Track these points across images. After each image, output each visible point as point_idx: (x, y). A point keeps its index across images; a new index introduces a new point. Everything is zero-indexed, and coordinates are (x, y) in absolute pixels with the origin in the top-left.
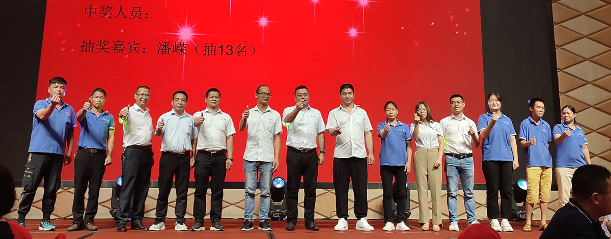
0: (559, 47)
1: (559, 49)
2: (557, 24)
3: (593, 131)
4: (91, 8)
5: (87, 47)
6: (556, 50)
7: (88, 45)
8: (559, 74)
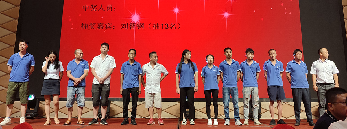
2: (345, 6)
4: (86, 6)
5: (84, 27)
6: (345, 21)
7: (85, 26)
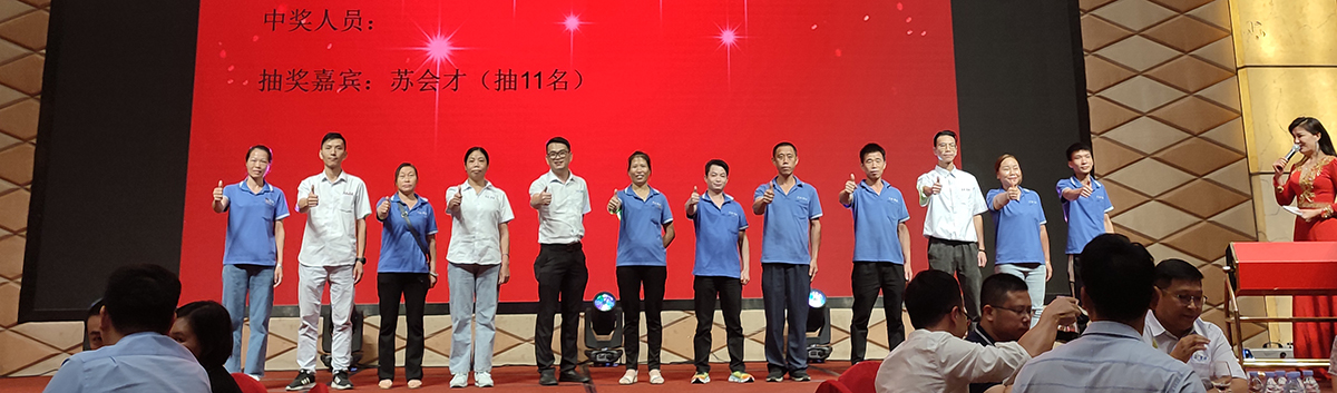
0: (1090, 52)
1: (1090, 56)
2: (1086, 12)
3: (1152, 198)
4: (275, 14)
5: (270, 82)
6: (1086, 58)
7: (272, 78)
8: (1091, 100)
